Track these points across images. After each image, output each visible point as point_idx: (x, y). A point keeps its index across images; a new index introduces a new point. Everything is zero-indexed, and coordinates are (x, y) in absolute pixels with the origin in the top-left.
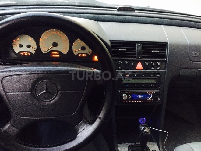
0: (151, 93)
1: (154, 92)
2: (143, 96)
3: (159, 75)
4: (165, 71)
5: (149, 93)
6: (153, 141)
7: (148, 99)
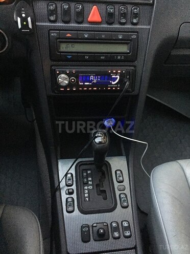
0: (116, 74)
1: (122, 71)
2: (100, 78)
3: (135, 37)
4: (149, 27)
5: (112, 72)
6: (122, 155)
7: (111, 84)
